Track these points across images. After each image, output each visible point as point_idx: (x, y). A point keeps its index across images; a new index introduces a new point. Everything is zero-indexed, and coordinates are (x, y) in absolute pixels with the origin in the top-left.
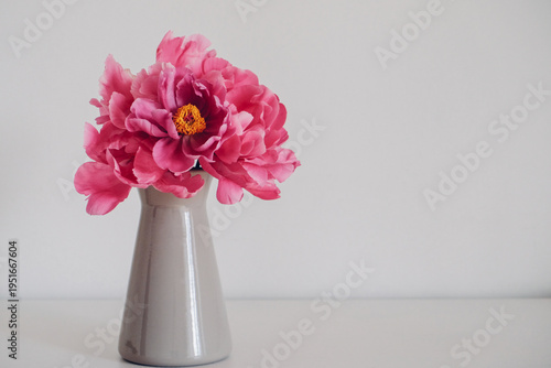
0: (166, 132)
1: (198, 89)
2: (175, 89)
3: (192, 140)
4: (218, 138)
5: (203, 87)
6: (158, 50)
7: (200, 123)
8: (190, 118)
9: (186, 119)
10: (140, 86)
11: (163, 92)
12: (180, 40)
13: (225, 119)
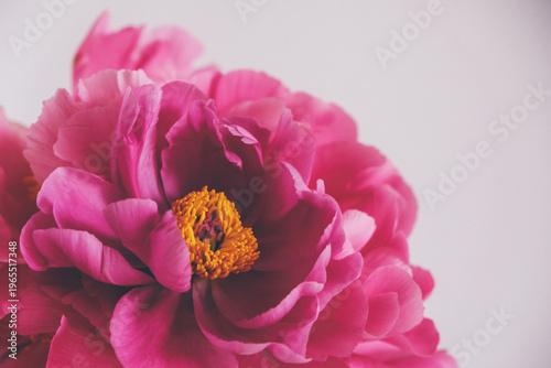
0: (146, 270)
1: (235, 143)
2: (159, 144)
3: (217, 293)
4: (317, 287)
5: (249, 138)
6: (78, 57)
7: (242, 246)
8: (212, 231)
9: (201, 234)
10: (54, 139)
11: (133, 148)
12: (131, 34)
13: (328, 230)
